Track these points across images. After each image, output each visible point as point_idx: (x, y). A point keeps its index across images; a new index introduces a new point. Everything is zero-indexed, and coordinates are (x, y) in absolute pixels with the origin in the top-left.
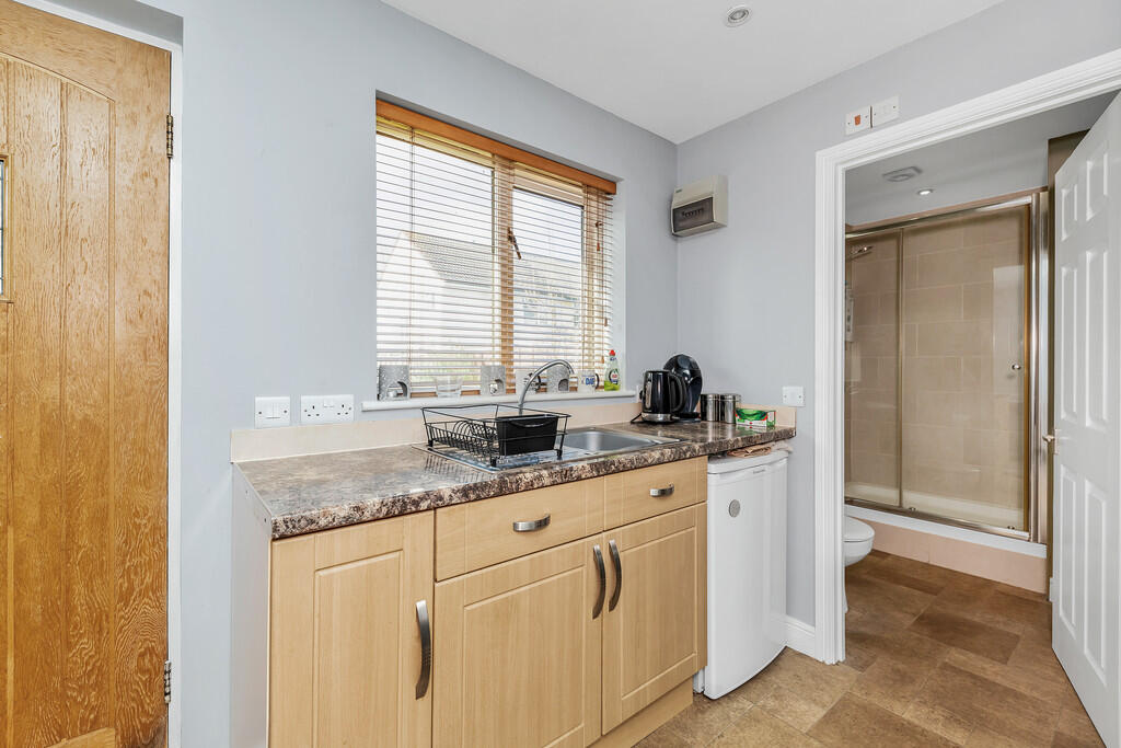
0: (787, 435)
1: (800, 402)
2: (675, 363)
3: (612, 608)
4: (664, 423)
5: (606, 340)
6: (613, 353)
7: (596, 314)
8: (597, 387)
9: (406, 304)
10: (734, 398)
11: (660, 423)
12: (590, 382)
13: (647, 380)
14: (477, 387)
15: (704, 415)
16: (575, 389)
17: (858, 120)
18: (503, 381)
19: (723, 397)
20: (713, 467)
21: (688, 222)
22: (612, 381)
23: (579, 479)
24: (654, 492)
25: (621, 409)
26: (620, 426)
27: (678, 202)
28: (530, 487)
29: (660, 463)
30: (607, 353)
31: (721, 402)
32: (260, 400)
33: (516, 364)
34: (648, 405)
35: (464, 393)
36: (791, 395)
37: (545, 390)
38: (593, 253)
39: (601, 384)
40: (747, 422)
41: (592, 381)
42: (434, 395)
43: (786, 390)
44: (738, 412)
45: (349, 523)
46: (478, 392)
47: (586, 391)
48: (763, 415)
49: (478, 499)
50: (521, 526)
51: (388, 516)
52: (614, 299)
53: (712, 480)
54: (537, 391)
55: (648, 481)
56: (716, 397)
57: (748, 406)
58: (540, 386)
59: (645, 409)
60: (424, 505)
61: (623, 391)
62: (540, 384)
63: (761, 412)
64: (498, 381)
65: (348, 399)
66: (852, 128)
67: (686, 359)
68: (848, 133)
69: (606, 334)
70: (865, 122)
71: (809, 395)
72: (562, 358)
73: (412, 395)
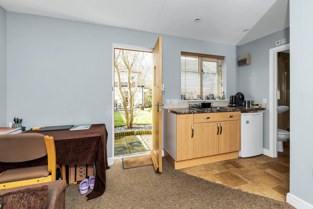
0: (263, 109)
1: (266, 102)
2: (238, 94)
3: (220, 134)
4: (235, 106)
5: (222, 89)
6: (223, 92)
7: (220, 84)
8: (220, 99)
9: (184, 85)
10: (252, 101)
11: (234, 106)
12: (218, 98)
13: (231, 97)
14: (196, 99)
15: (245, 105)
16: (215, 99)
17: (278, 43)
18: (201, 97)
19: (249, 101)
20: (242, 114)
21: (241, 64)
22: (223, 98)
23: (214, 112)
24: (229, 116)
25: (226, 103)
26: (225, 107)
27: (239, 59)
28: (206, 112)
29: (230, 111)
30: (222, 92)
31: (249, 102)
32: (166, 100)
33: (203, 94)
34: (231, 103)
35: (194, 100)
36: (265, 101)
37: (209, 99)
38: (219, 72)
39: (221, 98)
40: (254, 107)
41: (219, 98)
42: (189, 100)
43: (264, 100)
44: (252, 104)
45: (184, 114)
46: (196, 100)
47: (217, 100)
48: (258, 105)
49: (199, 113)
50: (205, 118)
51: (188, 114)
52: (224, 81)
53: (242, 116)
54: (207, 99)
55: (228, 114)
56: (248, 101)
57: (255, 103)
58: (208, 99)
59: (230, 104)
60: (192, 113)
61: (226, 100)
62: (208, 98)
63: (257, 104)
64: (200, 97)
65: (177, 100)
66: (277, 44)
67: (241, 93)
68: (276, 45)
69: (222, 88)
70: (280, 44)
71: (268, 101)
72: (212, 93)
73: (186, 100)
